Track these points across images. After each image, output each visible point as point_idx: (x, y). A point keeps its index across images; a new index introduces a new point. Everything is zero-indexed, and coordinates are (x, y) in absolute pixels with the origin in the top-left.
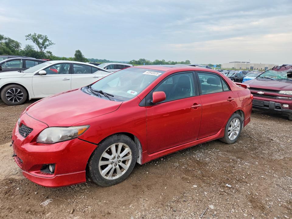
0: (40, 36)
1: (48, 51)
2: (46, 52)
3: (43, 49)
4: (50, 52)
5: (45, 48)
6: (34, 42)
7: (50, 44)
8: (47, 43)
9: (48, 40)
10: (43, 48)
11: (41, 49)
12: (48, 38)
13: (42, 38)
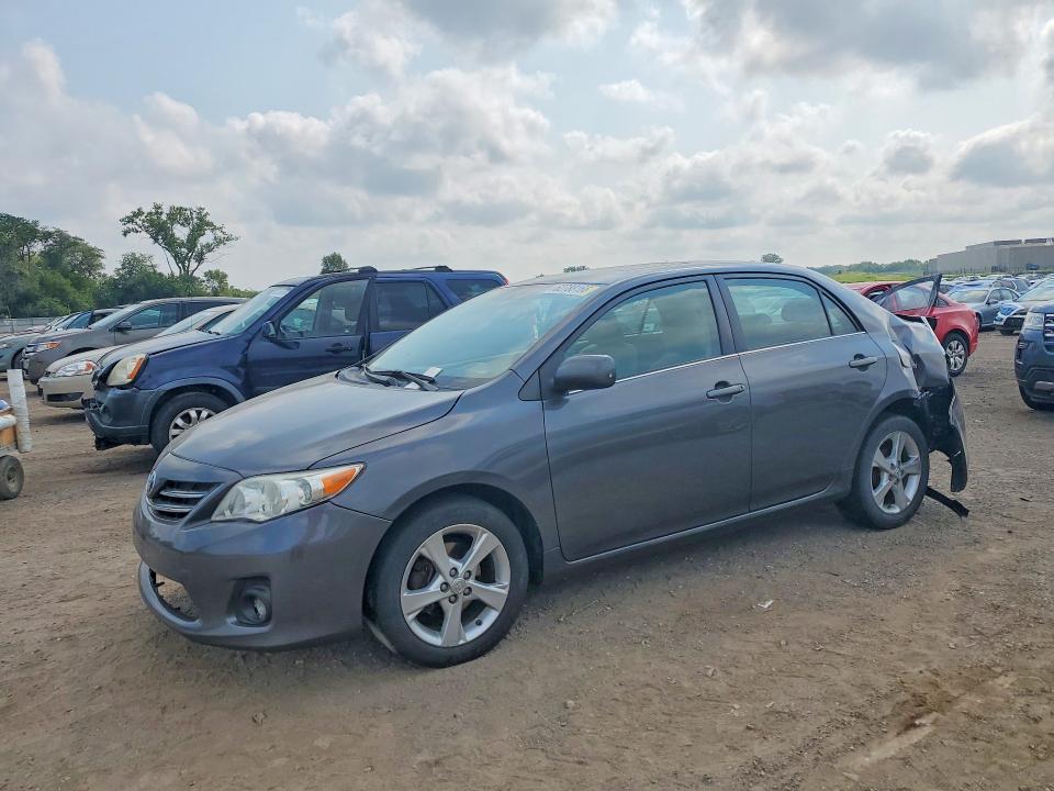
0: (177, 214)
1: (213, 269)
2: (206, 275)
3: (193, 264)
4: (217, 272)
5: (200, 259)
6: (156, 240)
7: (219, 242)
8: (207, 238)
9: (210, 224)
10: (193, 261)
11: (183, 263)
12: (208, 219)
13: (186, 221)
